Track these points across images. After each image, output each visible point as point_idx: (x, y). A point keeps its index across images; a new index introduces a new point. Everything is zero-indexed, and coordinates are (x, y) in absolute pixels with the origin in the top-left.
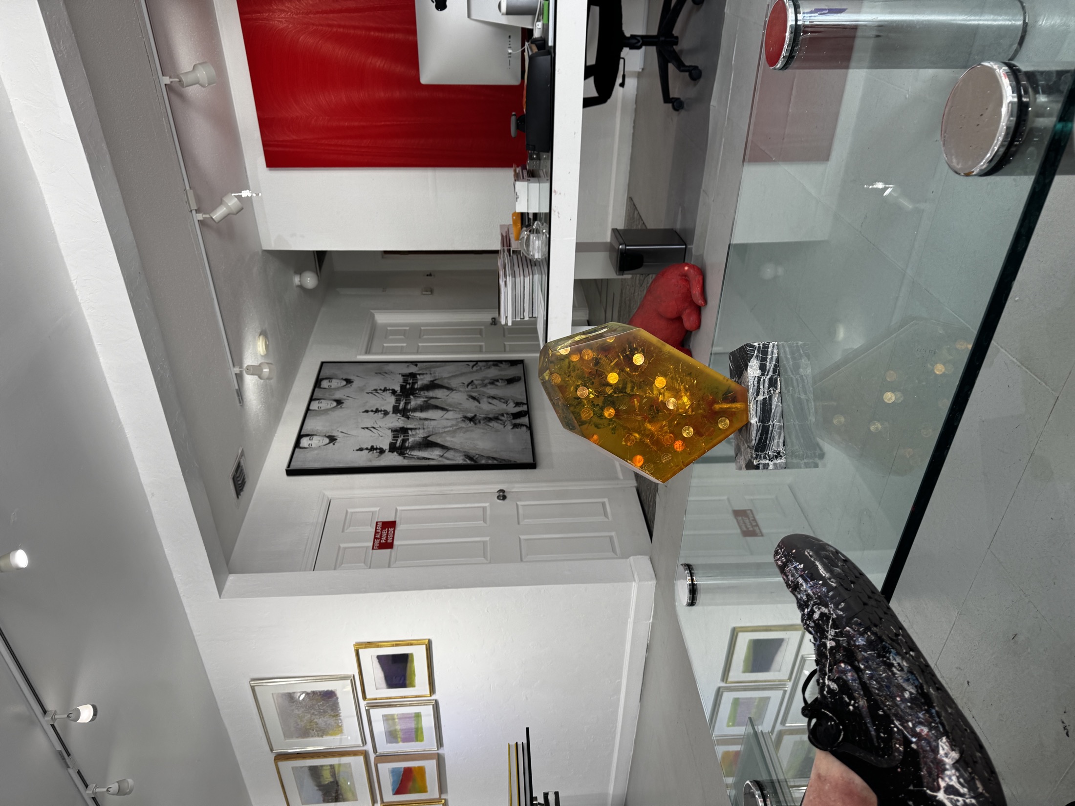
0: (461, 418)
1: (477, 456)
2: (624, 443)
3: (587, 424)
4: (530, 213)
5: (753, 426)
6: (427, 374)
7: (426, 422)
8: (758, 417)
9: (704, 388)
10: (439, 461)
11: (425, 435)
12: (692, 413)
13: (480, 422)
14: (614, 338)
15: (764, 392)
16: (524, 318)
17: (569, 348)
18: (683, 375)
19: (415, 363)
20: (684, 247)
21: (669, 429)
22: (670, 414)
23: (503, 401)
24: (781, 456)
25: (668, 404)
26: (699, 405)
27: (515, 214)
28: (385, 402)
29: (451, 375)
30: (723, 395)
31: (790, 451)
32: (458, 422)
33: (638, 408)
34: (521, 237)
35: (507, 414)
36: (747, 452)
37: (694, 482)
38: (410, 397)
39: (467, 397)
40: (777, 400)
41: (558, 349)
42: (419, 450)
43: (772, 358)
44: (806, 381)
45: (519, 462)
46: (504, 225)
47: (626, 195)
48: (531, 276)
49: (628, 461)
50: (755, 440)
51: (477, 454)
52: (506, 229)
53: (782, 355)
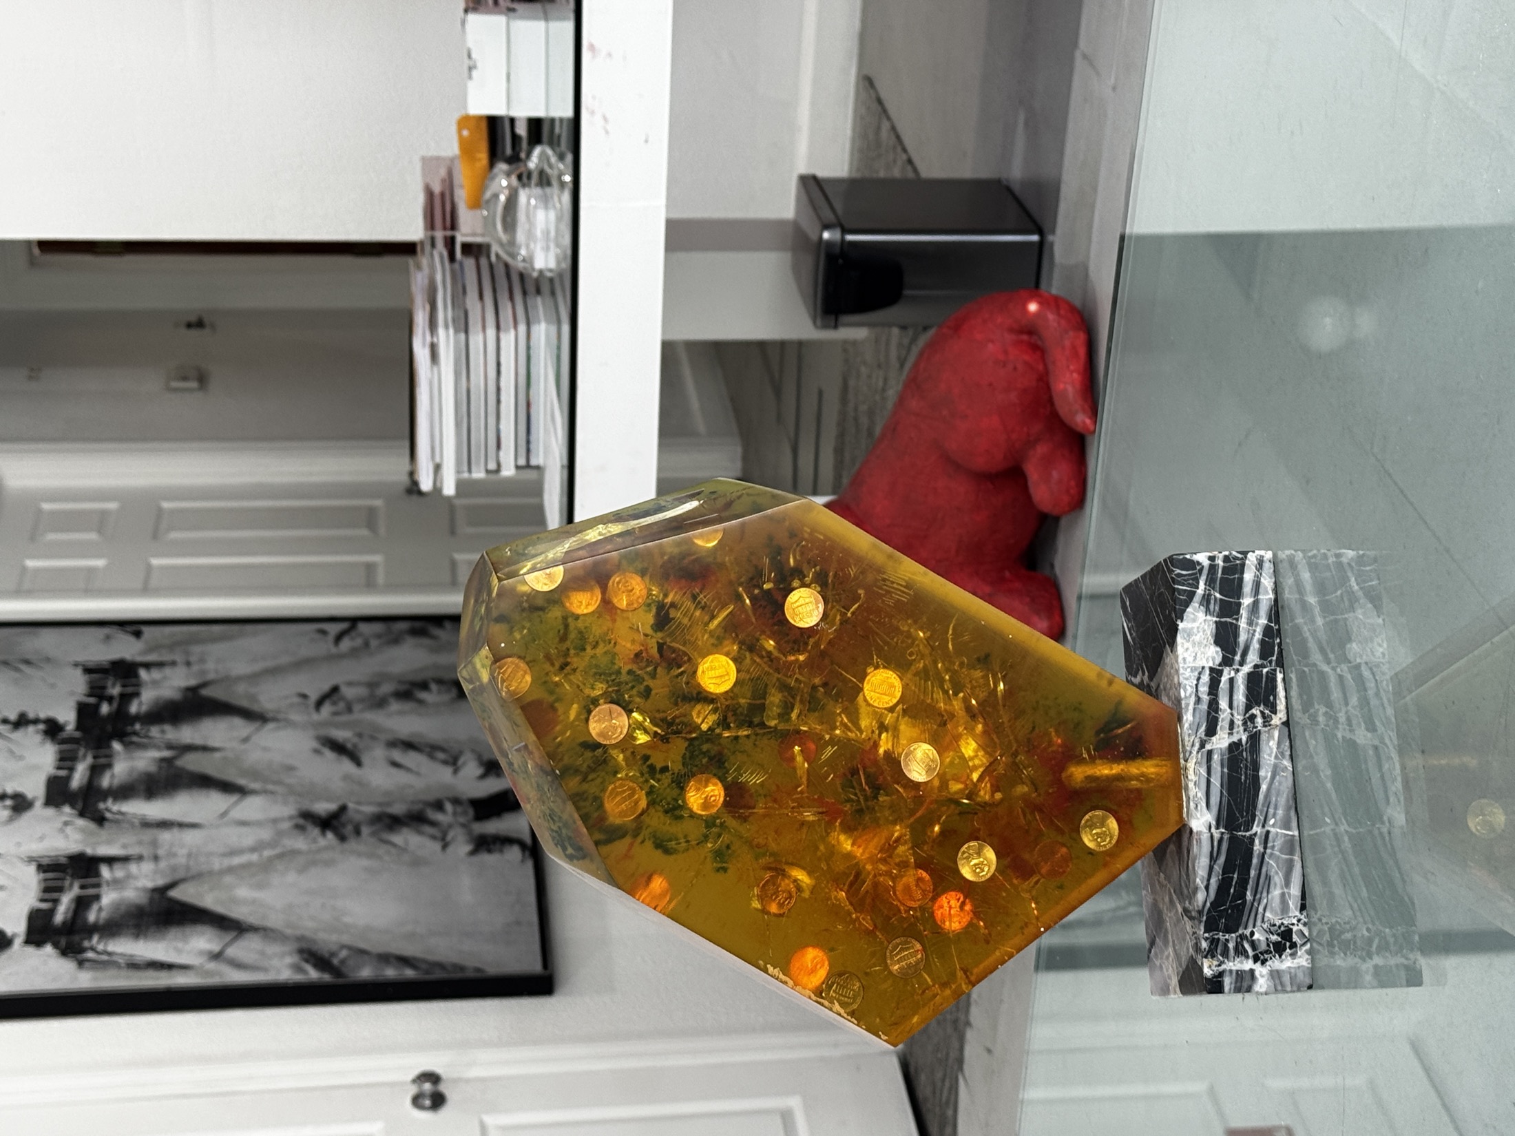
0: (291, 818)
1: (344, 953)
2: (756, 904)
3: (627, 840)
4: (520, 119)
5: (1199, 841)
6: (173, 663)
7: (166, 836)
8: (1215, 809)
9: (1035, 709)
10: (209, 973)
11: (160, 882)
12: (992, 795)
13: (358, 832)
14: (720, 536)
15: (1232, 724)
16: (498, 470)
17: (561, 568)
18: (962, 664)
19: (133, 627)
20: (1035, 238)
21: (915, 854)
22: (919, 800)
23: (441, 755)
24: (1293, 946)
25: (907, 765)
26: (1015, 767)
27: (465, 121)
28: (21, 764)
29: (258, 667)
30: (1098, 733)
31: (1326, 928)
32: (280, 834)
33: (804, 780)
34: (488, 195)
35: (456, 801)
36: (1184, 930)
37: (1041, 1034)
38: (109, 747)
39: (315, 744)
40: (1275, 750)
41: (524, 570)
42: (137, 936)
43: (1255, 605)
44: (1371, 685)
45: (492, 970)
46: (438, 158)
47: (853, 71)
48: (522, 328)
49: (770, 968)
50: (1207, 888)
51: (343, 947)
52: (443, 172)
53: (1288, 595)
